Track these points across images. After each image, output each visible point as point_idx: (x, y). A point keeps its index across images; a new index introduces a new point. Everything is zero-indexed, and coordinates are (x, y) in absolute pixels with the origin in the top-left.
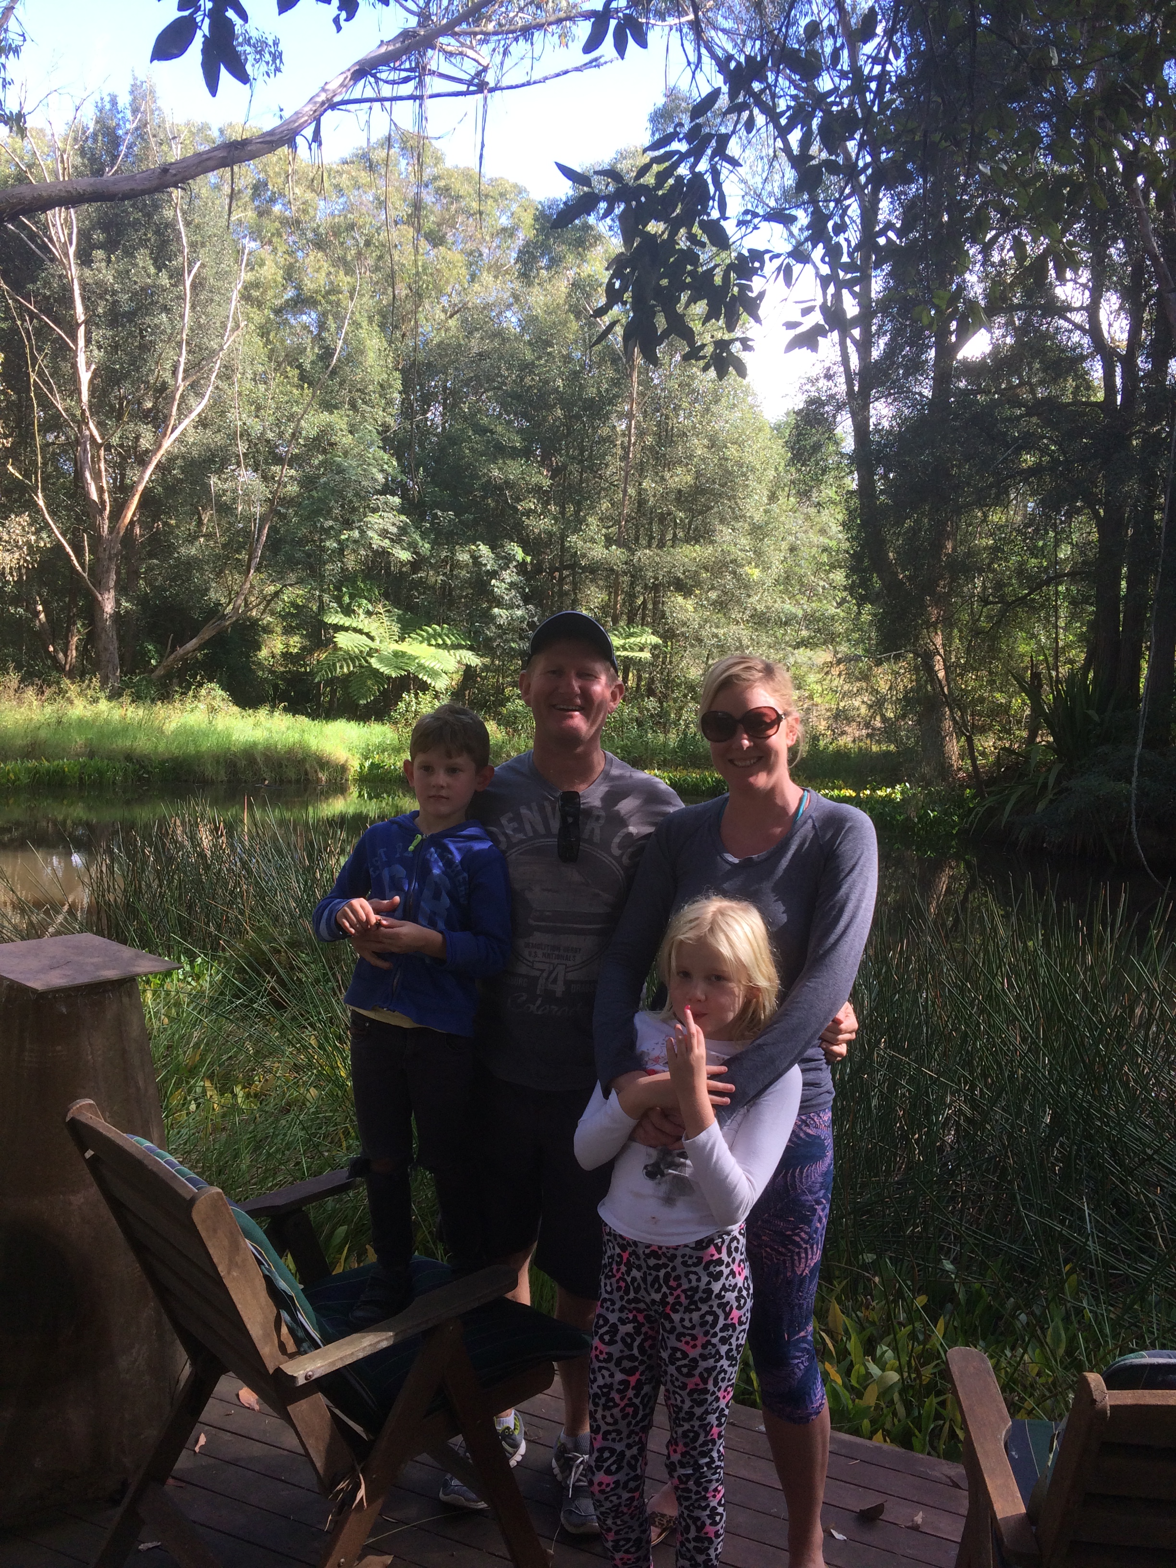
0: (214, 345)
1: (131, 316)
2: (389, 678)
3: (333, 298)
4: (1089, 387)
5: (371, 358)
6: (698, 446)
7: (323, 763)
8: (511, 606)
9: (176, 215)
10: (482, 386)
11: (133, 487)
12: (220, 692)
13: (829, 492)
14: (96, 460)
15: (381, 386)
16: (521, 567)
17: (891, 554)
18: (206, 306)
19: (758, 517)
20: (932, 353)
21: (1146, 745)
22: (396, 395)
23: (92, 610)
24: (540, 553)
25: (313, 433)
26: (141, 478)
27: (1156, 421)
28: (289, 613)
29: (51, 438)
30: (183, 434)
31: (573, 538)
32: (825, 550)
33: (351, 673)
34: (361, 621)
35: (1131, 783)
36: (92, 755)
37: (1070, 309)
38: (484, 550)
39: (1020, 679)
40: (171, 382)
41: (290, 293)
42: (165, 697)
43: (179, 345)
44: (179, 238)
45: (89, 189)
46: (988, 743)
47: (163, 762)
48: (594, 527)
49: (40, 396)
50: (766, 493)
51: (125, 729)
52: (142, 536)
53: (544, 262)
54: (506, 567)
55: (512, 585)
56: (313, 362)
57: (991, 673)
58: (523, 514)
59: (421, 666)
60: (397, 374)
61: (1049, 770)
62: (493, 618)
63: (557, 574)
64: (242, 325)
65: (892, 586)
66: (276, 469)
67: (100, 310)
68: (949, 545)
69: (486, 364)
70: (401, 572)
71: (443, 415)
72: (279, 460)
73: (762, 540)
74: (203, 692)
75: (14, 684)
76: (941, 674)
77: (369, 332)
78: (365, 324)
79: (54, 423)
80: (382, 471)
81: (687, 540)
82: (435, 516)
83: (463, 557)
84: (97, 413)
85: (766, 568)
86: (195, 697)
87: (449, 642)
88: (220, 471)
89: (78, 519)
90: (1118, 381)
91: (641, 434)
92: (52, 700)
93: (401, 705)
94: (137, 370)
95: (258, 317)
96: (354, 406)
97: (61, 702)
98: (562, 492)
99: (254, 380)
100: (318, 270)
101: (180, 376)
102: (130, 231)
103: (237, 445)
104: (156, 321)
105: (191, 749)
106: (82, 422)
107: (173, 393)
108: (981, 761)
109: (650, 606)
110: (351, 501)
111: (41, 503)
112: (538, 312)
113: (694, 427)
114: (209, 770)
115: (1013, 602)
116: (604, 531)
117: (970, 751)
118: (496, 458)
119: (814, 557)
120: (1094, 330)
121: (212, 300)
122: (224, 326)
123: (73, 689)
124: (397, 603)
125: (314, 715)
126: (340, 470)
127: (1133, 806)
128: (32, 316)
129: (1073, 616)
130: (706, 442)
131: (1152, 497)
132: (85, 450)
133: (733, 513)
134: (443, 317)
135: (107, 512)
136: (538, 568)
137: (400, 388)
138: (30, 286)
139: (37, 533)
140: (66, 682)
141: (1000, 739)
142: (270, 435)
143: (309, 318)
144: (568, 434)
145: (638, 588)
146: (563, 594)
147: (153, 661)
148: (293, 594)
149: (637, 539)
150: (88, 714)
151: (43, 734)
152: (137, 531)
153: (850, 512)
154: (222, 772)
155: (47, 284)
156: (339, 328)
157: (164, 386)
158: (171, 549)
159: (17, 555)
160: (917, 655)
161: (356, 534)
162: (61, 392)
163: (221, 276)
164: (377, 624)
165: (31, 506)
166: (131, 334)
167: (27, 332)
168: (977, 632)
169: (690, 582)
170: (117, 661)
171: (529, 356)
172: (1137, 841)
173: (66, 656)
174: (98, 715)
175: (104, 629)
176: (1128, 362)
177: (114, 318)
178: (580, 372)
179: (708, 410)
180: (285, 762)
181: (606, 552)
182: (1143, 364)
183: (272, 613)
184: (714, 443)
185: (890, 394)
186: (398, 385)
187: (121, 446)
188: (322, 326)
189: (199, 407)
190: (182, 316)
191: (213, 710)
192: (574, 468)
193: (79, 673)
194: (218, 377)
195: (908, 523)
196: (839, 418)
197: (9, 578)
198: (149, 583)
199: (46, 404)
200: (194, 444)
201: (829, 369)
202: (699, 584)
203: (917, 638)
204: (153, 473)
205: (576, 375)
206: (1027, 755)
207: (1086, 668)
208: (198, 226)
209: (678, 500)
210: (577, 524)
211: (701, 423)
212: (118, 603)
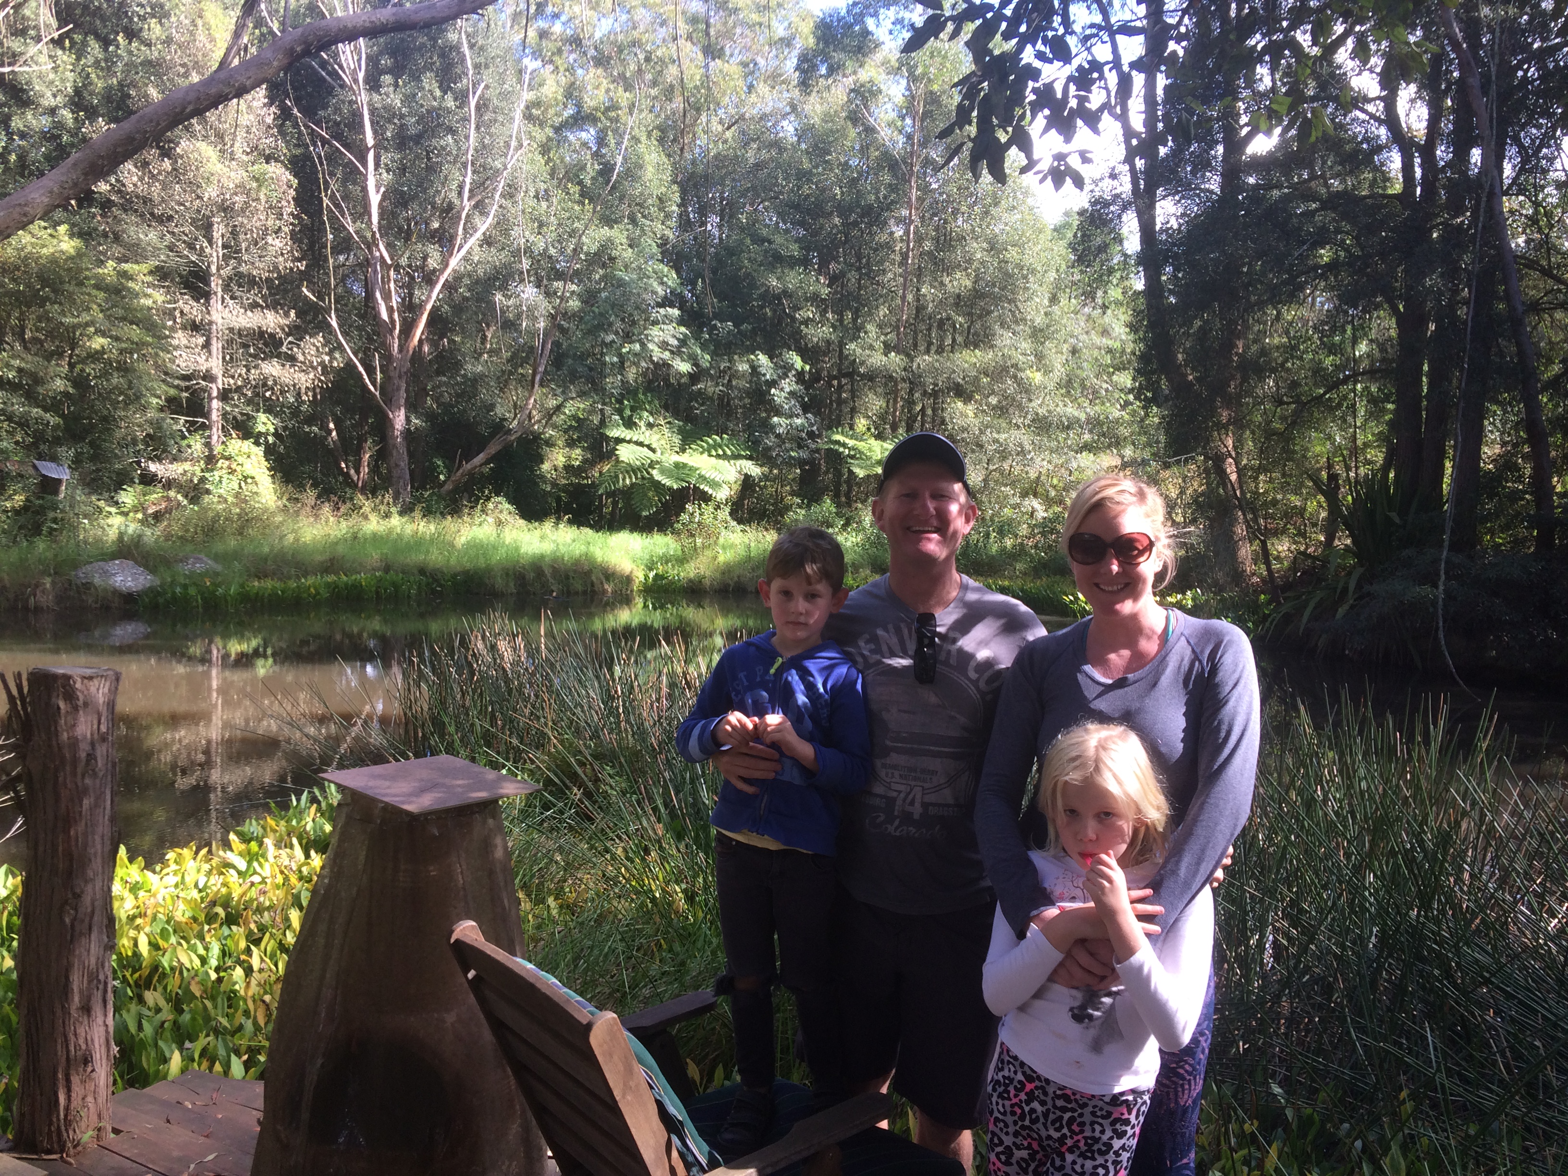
0: (498, 164)
1: (418, 139)
2: (670, 489)
3: (612, 114)
4: (1386, 179)
5: (649, 172)
6: (977, 250)
7: (609, 574)
8: (791, 416)
9: (460, 38)
10: (759, 196)
11: (421, 306)
12: (507, 506)
13: (1115, 293)
14: (386, 280)
15: (660, 199)
16: (800, 375)
17: (1180, 356)
18: (489, 127)
19: (1039, 320)
20: (1220, 149)
21: (1453, 547)
22: (675, 208)
23: (383, 427)
24: (818, 361)
25: (594, 248)
26: (429, 297)
27: (1459, 211)
28: (571, 426)
29: (342, 258)
30: (468, 253)
31: (852, 346)
32: (1110, 351)
33: (632, 484)
34: (642, 434)
35: (1437, 588)
36: (387, 569)
37: (1368, 100)
38: (763, 359)
39: (1317, 482)
40: (456, 202)
41: (570, 111)
42: (454, 510)
43: (465, 167)
44: (463, 60)
45: (392, 19)
46: (1282, 547)
47: (454, 576)
48: (873, 335)
49: (333, 218)
50: (1047, 295)
51: (418, 543)
52: (430, 353)
53: (823, 70)
54: (786, 376)
55: (792, 393)
56: (593, 178)
57: (1284, 475)
58: (801, 323)
59: (703, 478)
60: (675, 187)
61: (1349, 574)
62: (773, 427)
63: (835, 382)
64: (525, 143)
65: (1181, 388)
66: (558, 284)
67: (389, 134)
68: (1240, 344)
69: (763, 174)
70: (679, 384)
71: (720, 226)
72: (560, 276)
73: (1042, 343)
74: (491, 506)
75: (311, 501)
76: (1234, 477)
77: (648, 147)
78: (643, 139)
79: (344, 244)
80: (662, 283)
81: (966, 345)
82: (715, 327)
83: (743, 367)
84: (387, 234)
85: (1047, 371)
86: (483, 511)
87: (729, 453)
88: (503, 288)
89: (370, 339)
90: (1418, 172)
91: (919, 240)
92: (347, 516)
93: (684, 517)
94: (424, 191)
95: (540, 135)
96: (633, 221)
97: (354, 520)
98: (840, 300)
99: (536, 197)
100: (597, 87)
101: (466, 195)
102: (417, 56)
103: (521, 262)
104: (442, 143)
105: (482, 563)
106: (371, 245)
107: (459, 213)
108: (1276, 566)
109: (929, 412)
110: (631, 315)
111: (334, 323)
112: (816, 120)
113: (973, 231)
114: (499, 583)
115: (1309, 402)
116: (882, 338)
117: (1265, 555)
118: (775, 267)
119: (1096, 359)
120: (1391, 120)
121: (496, 121)
122: (507, 145)
123: (367, 506)
124: (676, 414)
125: (597, 527)
126: (621, 283)
127: (1440, 612)
128: (324, 142)
129: (1371, 415)
130: (985, 245)
131: (1456, 292)
132: (375, 271)
133: (1014, 316)
134: (720, 128)
135: (397, 331)
136: (816, 377)
137: (679, 201)
138: (321, 113)
139: (330, 353)
140: (360, 499)
141: (1295, 542)
142: (552, 251)
143: (588, 135)
144: (846, 242)
145: (917, 395)
146: (840, 402)
147: (442, 477)
148: (574, 407)
149: (915, 345)
150: (382, 528)
151: (341, 549)
152: (426, 348)
153: (1137, 313)
154: (512, 584)
155: (337, 110)
156: (619, 144)
157: (450, 207)
158: (458, 365)
159: (311, 376)
160: (1207, 458)
161: (637, 347)
162: (351, 214)
163: (505, 96)
164: (658, 436)
165: (325, 327)
166: (418, 157)
167: (319, 157)
168: (1270, 433)
169: (970, 388)
170: (408, 477)
171: (806, 165)
172: (1444, 648)
173: (358, 472)
174: (391, 531)
175: (395, 446)
176: (1427, 151)
177: (402, 141)
178: (858, 179)
179: (987, 213)
180: (571, 574)
181: (884, 359)
182: (1442, 153)
183: (555, 427)
184: (994, 247)
185: (1177, 192)
186: (677, 198)
187: (410, 266)
188: (601, 141)
189: (484, 225)
190: (467, 137)
191: (499, 523)
192: (853, 276)
193: (372, 490)
194: (502, 196)
195: (1198, 323)
196: (1124, 218)
197: (305, 398)
198: (436, 399)
199: (338, 228)
200: (479, 262)
201: (1113, 169)
202: (978, 389)
203: (1207, 442)
204: (441, 292)
205: (854, 182)
206: (1325, 560)
207: (1385, 469)
208: (481, 48)
209: (957, 305)
210: (856, 332)
211: (980, 226)
212: (408, 420)
